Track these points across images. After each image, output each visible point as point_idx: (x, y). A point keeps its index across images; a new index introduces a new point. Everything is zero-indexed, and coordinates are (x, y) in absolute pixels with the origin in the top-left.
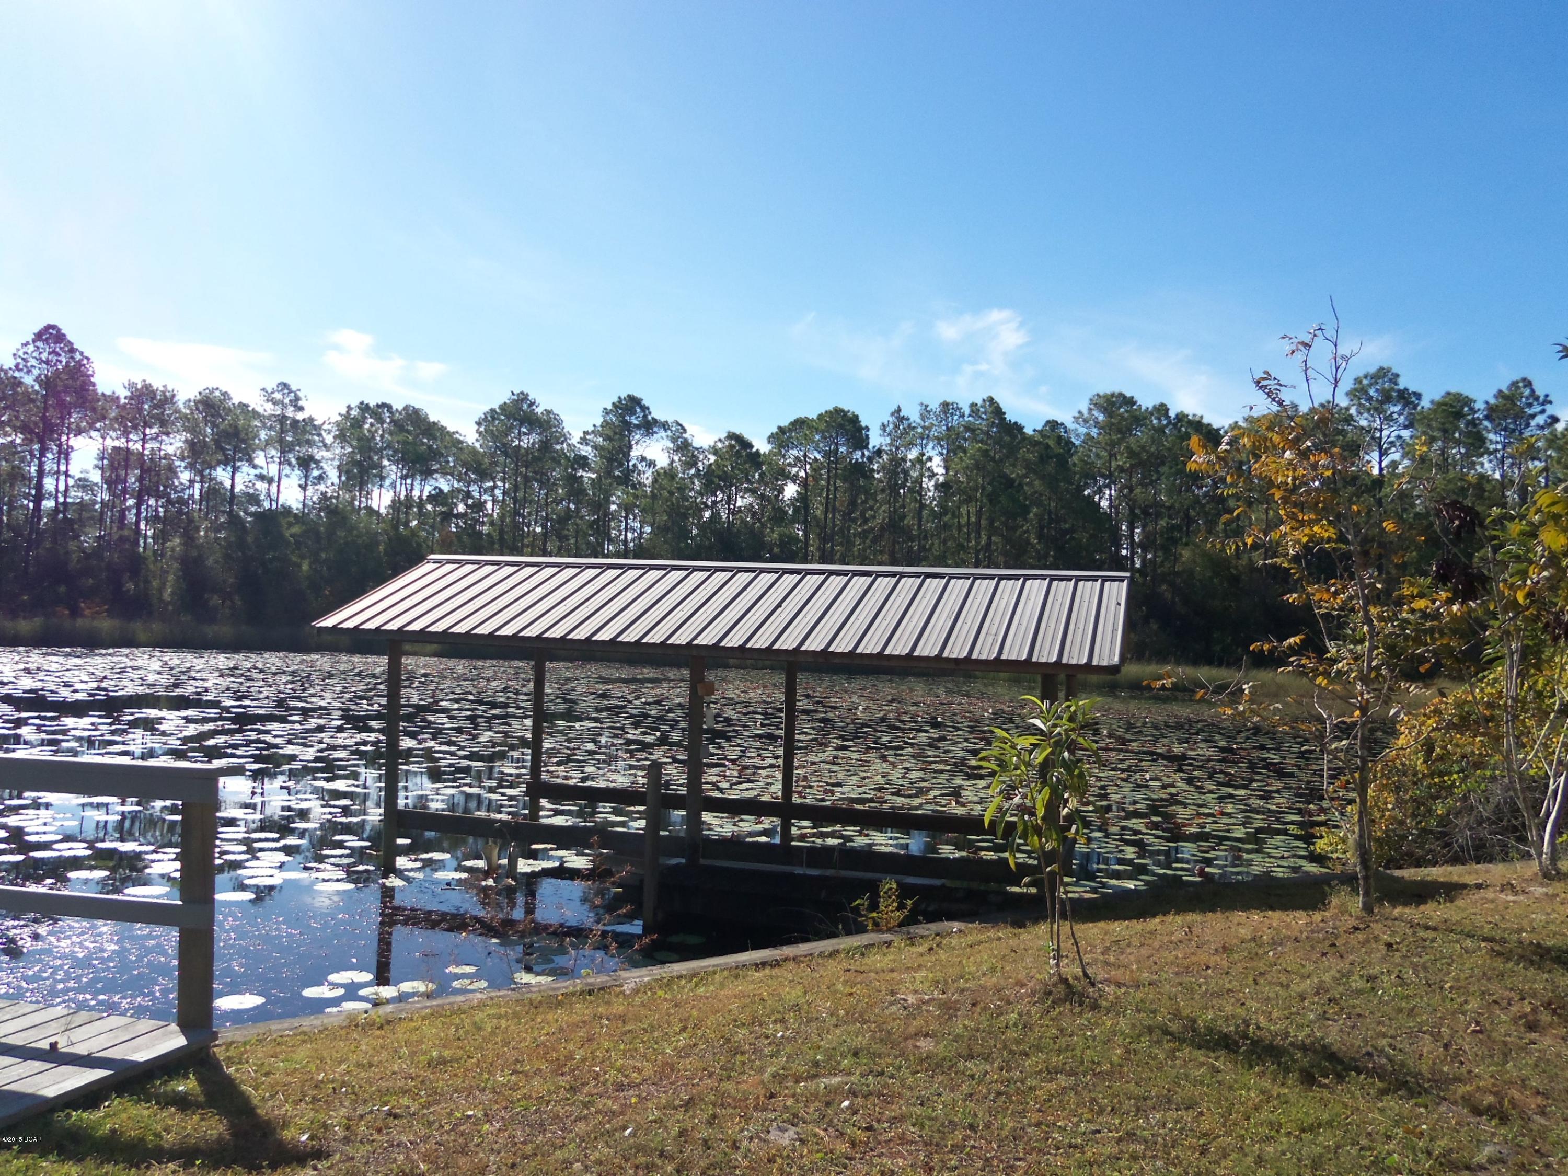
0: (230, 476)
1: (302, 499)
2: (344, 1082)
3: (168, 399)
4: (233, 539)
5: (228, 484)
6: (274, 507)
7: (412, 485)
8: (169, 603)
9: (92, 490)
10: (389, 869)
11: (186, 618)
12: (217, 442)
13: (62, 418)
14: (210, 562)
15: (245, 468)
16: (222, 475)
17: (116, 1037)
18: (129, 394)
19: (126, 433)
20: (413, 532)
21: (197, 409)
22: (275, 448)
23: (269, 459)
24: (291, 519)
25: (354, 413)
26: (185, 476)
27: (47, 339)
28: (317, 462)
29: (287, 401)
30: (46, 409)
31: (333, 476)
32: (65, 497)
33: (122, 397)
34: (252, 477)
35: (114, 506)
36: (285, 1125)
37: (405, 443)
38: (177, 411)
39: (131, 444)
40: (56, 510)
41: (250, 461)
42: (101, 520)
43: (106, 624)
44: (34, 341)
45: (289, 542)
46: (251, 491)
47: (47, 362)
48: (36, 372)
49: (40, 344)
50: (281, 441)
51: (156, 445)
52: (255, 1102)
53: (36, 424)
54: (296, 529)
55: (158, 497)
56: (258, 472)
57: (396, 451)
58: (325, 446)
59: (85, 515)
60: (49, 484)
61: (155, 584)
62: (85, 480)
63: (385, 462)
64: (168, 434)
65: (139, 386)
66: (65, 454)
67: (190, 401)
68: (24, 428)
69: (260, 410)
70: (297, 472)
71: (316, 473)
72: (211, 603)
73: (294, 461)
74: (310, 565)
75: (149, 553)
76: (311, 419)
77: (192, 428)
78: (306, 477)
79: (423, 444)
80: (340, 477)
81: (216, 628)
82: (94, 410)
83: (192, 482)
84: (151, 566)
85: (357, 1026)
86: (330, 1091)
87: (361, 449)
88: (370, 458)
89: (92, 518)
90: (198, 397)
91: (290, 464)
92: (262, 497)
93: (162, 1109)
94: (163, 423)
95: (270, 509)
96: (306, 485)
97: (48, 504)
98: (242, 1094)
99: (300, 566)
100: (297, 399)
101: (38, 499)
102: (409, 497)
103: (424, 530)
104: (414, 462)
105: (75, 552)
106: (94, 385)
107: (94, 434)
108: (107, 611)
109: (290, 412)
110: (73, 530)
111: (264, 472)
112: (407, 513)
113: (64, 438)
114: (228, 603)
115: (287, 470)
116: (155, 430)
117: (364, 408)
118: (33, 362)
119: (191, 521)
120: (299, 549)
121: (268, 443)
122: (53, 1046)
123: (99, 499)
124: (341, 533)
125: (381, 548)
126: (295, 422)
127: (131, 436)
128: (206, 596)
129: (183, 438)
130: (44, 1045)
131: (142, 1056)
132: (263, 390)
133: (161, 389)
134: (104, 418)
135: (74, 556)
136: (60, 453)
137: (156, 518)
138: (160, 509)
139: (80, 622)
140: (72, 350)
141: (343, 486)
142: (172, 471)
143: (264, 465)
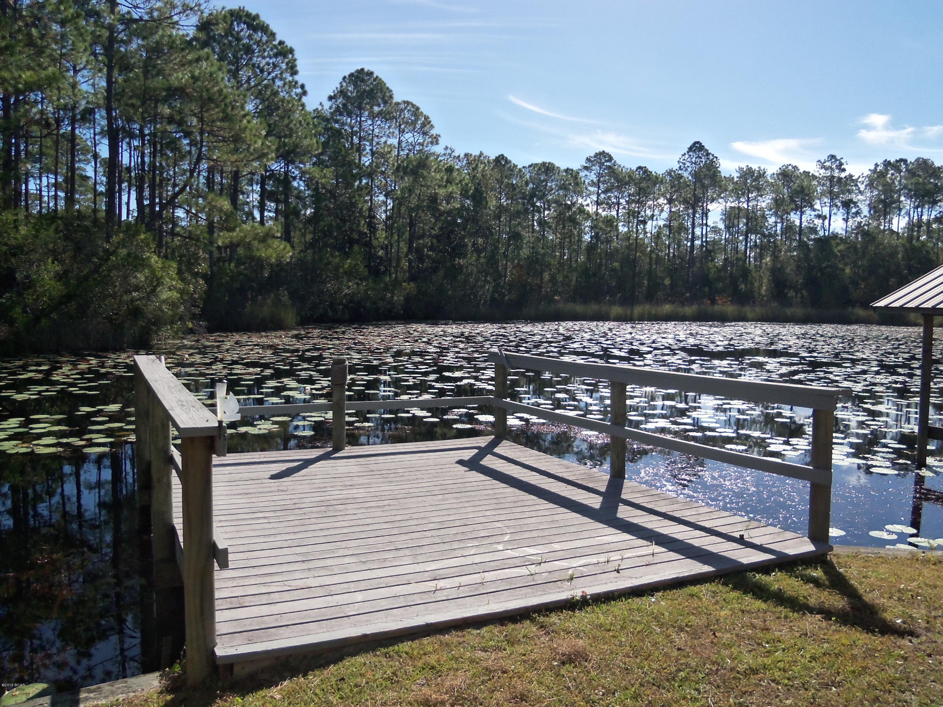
0: (798, 217)
1: (845, 227)
2: (918, 593)
3: (762, 175)
4: (802, 256)
5: (797, 223)
6: (827, 234)
7: (922, 212)
8: (765, 296)
9: (719, 233)
10: (922, 464)
11: (774, 304)
12: (791, 198)
13: (704, 194)
14: (788, 270)
15: (808, 211)
16: (794, 218)
17: (774, 538)
18: (739, 175)
19: (738, 198)
20: (923, 244)
21: (778, 179)
22: (827, 197)
23: (823, 205)
24: (838, 241)
25: (879, 169)
26: (772, 220)
27: (694, 150)
28: (855, 203)
29: (834, 166)
30: (695, 190)
31: (865, 211)
32: (706, 238)
33: (735, 177)
34: (812, 217)
35: (733, 241)
36: (885, 610)
37: (917, 184)
38: (767, 182)
39: (741, 204)
40: (702, 246)
41: (812, 207)
42: (725, 250)
43: (730, 309)
44: (688, 152)
45: (837, 255)
46: (812, 226)
47: (695, 163)
48: (689, 169)
49: (691, 153)
50: (831, 192)
51: (754, 203)
52: (861, 591)
53: (690, 198)
54: (841, 247)
55: (756, 233)
56: (816, 213)
57: (910, 190)
58: (860, 192)
59: (716, 247)
60: (698, 231)
61: (756, 284)
62: (716, 227)
63: (902, 198)
64: (761, 196)
65: (745, 170)
66: (705, 214)
67: (774, 174)
68: (685, 202)
69: (817, 174)
70: (841, 210)
71: (854, 210)
72: (789, 295)
73: (839, 204)
74: (851, 269)
75: (752, 267)
76: (851, 176)
77: (776, 191)
78: (848, 213)
79: (931, 183)
80: (870, 211)
81: (792, 309)
82: (720, 187)
83: (776, 222)
84: (754, 275)
85: (917, 560)
86: (910, 596)
87: (884, 192)
88: (892, 197)
89: (720, 248)
90: (779, 171)
91: (836, 206)
92: (818, 229)
93: (805, 583)
94: (759, 189)
95: (824, 236)
96: (848, 218)
97: (698, 243)
98: (852, 586)
99: (843, 270)
100: (841, 164)
101: (692, 241)
102: (920, 220)
103: (931, 242)
104: (923, 196)
105: (712, 268)
106: (720, 172)
107: (720, 200)
108: (730, 301)
109: (836, 173)
110: (711, 256)
111: (820, 213)
112: (919, 232)
113: (705, 205)
114: (799, 295)
115: (835, 210)
116: (754, 194)
117: (887, 164)
118: (688, 164)
119: (776, 246)
120: (843, 259)
121: (823, 194)
122: (742, 536)
123: (723, 238)
124: (872, 248)
125: (900, 256)
126: (840, 179)
127: (741, 200)
128: (786, 291)
129: (771, 197)
130: (737, 535)
131: (791, 552)
132: (819, 161)
133: (757, 169)
134: (726, 190)
135: (712, 271)
136: (703, 213)
137: (756, 245)
138: (758, 241)
139: (716, 308)
140: (708, 154)
141: (872, 217)
142: (764, 217)
143: (820, 208)
